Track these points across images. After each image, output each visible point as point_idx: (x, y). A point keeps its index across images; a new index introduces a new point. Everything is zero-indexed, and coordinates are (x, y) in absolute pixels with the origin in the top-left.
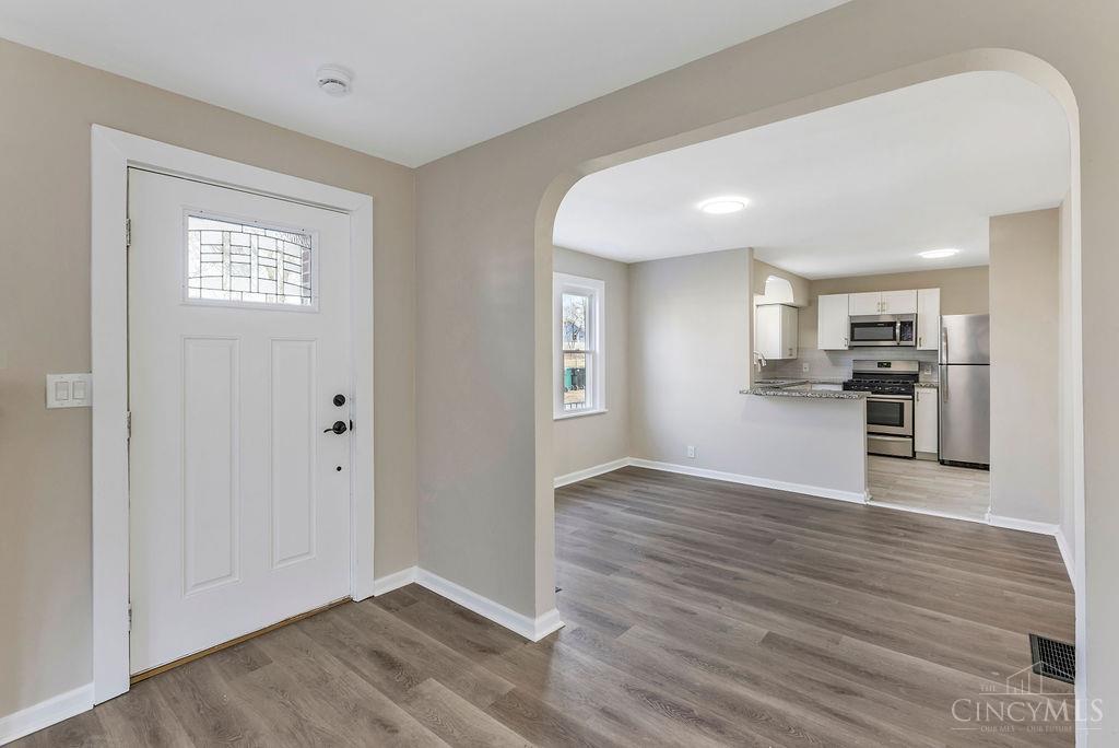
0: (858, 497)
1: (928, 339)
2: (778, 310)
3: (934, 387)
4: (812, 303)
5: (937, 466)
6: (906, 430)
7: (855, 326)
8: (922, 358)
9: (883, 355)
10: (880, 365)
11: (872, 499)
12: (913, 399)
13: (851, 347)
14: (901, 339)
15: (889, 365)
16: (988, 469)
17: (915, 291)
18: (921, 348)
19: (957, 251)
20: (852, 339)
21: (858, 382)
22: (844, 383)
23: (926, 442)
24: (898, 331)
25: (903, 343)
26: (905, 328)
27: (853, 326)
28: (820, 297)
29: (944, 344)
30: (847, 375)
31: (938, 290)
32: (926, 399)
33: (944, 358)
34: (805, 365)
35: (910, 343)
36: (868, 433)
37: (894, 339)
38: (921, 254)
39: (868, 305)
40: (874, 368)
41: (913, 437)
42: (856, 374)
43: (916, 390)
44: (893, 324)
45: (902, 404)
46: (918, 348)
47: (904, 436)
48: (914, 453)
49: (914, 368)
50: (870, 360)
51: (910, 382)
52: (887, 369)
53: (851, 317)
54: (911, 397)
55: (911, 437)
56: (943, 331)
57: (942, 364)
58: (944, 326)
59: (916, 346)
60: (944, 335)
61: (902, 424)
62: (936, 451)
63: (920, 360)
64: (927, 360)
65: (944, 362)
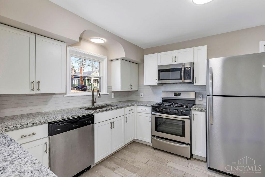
2: (119, 62)
3: (204, 111)
6: (186, 139)
8: (198, 90)
9: (176, 88)
10: (175, 94)
12: (190, 119)
13: (159, 84)
14: (184, 79)
15: (179, 94)
18: (197, 84)
20: (159, 79)
22: (152, 106)
24: (182, 74)
25: (185, 81)
27: (160, 71)
28: (144, 56)
29: (210, 81)
30: (158, 100)
32: (198, 118)
33: (210, 90)
34: (141, 94)
35: (190, 81)
37: (181, 79)
39: (167, 59)
40: (172, 96)
41: (190, 145)
42: (164, 100)
43: (193, 112)
44: (180, 70)
45: (184, 122)
46: (195, 84)
47: (185, 144)
48: (191, 155)
49: (192, 96)
50: (170, 92)
51: (190, 106)
52: (179, 97)
53: (159, 66)
54: (188, 117)
55: (189, 144)
56: (209, 71)
57: (209, 96)
58: (210, 67)
59: (193, 83)
60: (210, 74)
61: (183, 135)
62: (205, 157)
63: (196, 92)
64: (200, 92)
65: (211, 94)
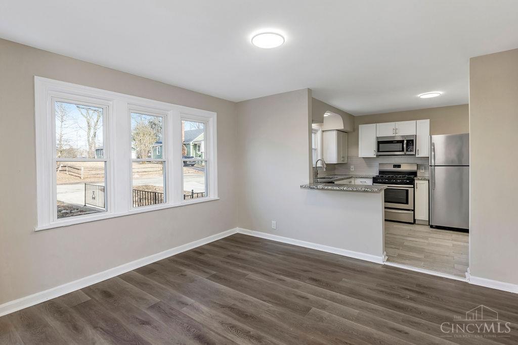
0: (378, 258)
1: (422, 150)
2: (334, 134)
3: (427, 180)
4: (355, 130)
5: (428, 229)
6: (410, 206)
7: (381, 143)
8: (419, 162)
9: (396, 160)
10: (395, 166)
11: (388, 260)
12: (414, 187)
13: (378, 156)
14: (407, 151)
15: (399, 166)
16: (468, 232)
17: (415, 121)
18: (419, 156)
19: (441, 93)
20: (378, 151)
21: (382, 178)
22: (373, 178)
23: (422, 214)
24: (405, 146)
25: (408, 153)
26: (409, 144)
27: (379, 143)
28: (360, 126)
29: (433, 153)
30: (375, 173)
31: (428, 121)
32: (421, 187)
33: (433, 161)
34: (352, 167)
35: (412, 153)
36: (385, 208)
37: (403, 151)
38: (419, 96)
39: (387, 130)
40: (391, 168)
41: (414, 210)
42: (381, 172)
43: (416, 182)
44: (402, 142)
45: (407, 191)
46: (417, 156)
47: (409, 210)
48: (415, 220)
49: (414, 168)
50: (388, 164)
51: (412, 176)
52: (399, 169)
53: (377, 138)
54: (412, 186)
55: (412, 210)
56: (432, 145)
57: (431, 166)
58: (432, 142)
59: (415, 155)
60: (432, 147)
61: (407, 203)
62: (428, 220)
63: (418, 163)
64: (422, 163)
65: (433, 164)
